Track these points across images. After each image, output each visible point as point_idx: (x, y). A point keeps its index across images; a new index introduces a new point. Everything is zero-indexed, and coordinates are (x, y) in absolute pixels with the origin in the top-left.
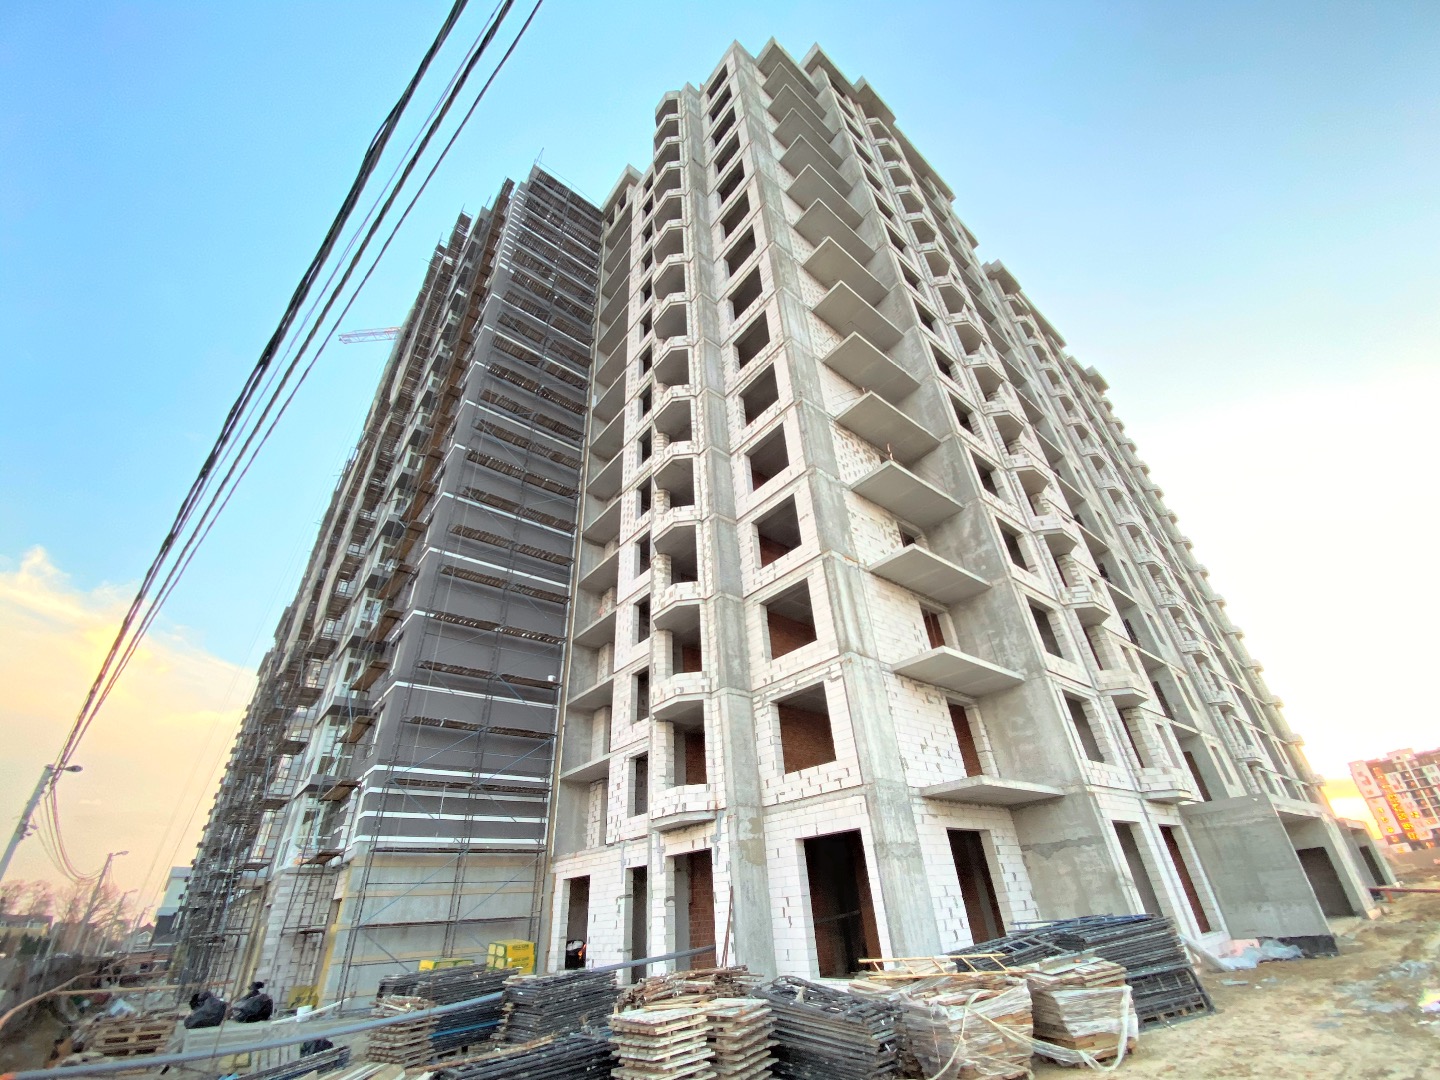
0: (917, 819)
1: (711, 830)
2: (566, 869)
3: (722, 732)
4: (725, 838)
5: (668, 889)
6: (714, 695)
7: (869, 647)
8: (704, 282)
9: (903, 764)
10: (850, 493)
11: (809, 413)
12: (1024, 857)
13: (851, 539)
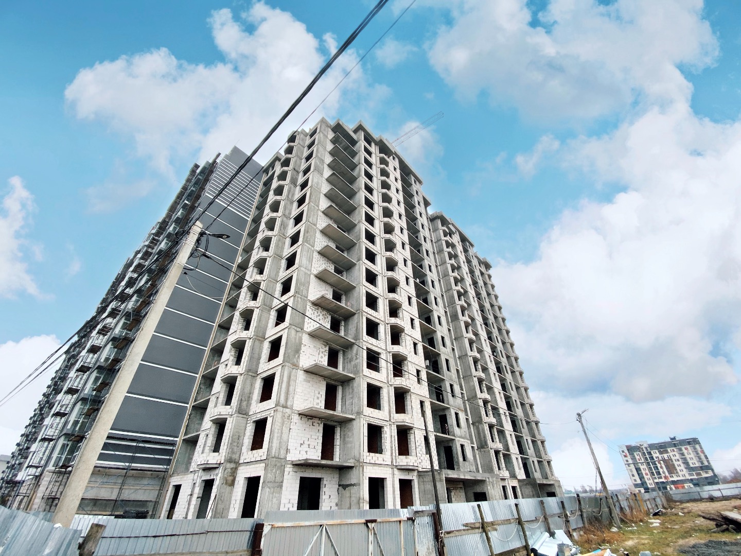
0: (286, 473)
1: (217, 471)
2: (174, 481)
3: (230, 432)
4: (219, 475)
5: (199, 494)
6: (233, 416)
7: (289, 403)
8: (282, 229)
9: (287, 451)
10: (307, 336)
11: (298, 301)
12: (338, 489)
13: (299, 357)
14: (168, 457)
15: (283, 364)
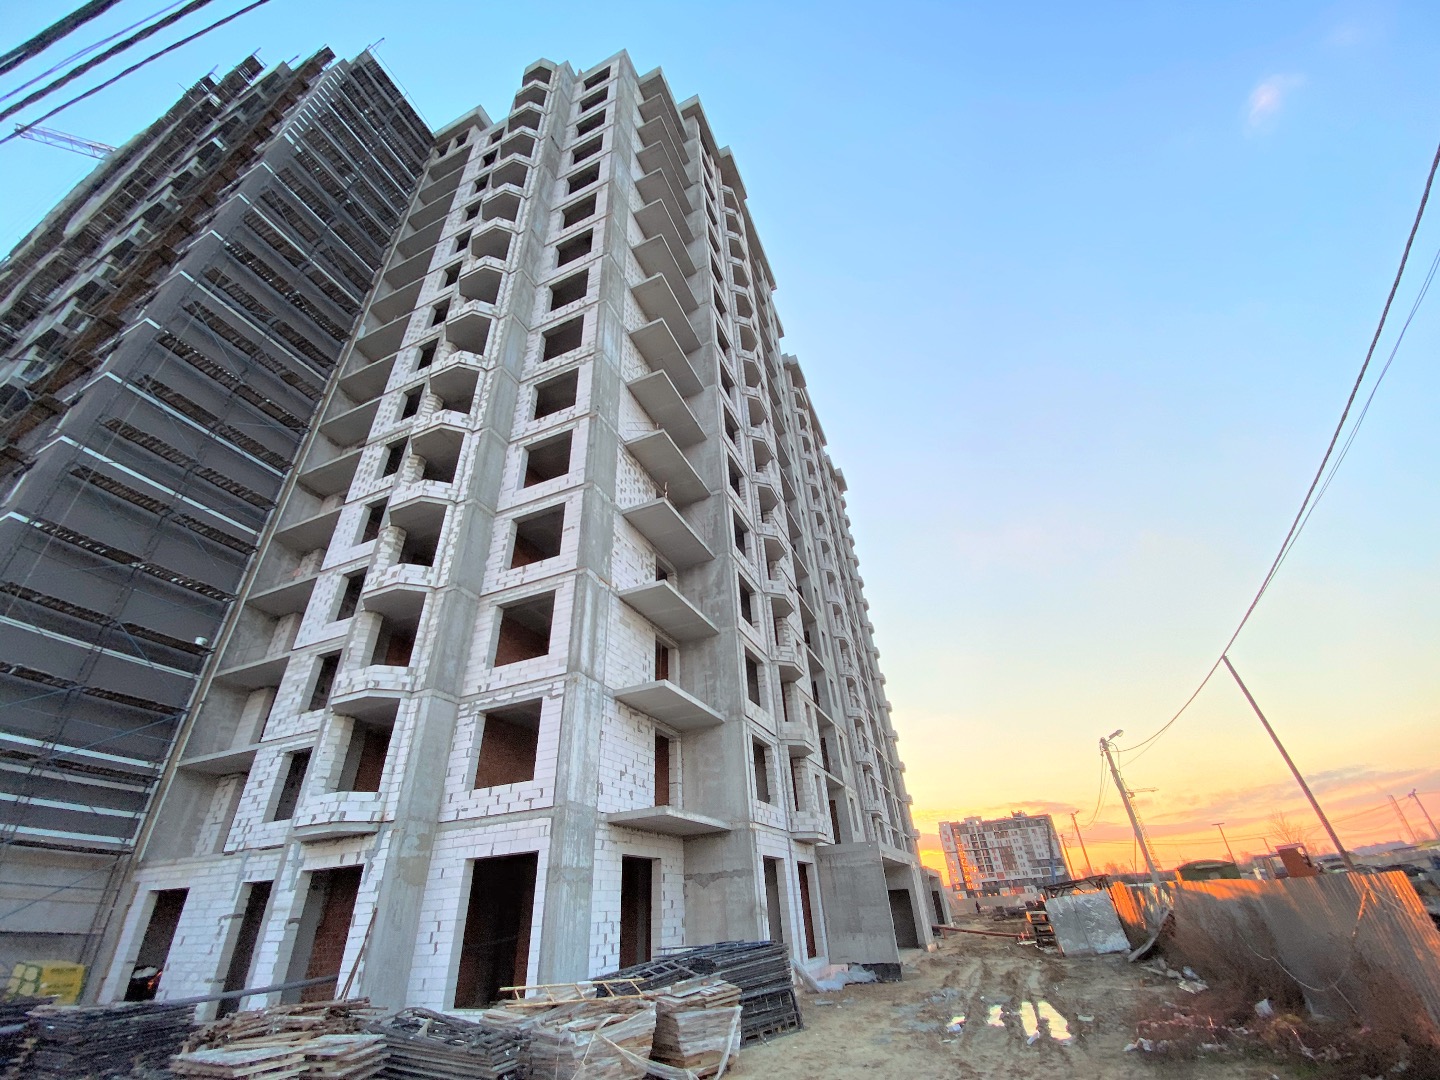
0: (598, 844)
1: (369, 844)
2: (159, 877)
3: (412, 737)
4: (383, 854)
5: (293, 910)
6: (416, 695)
7: (598, 669)
9: (600, 788)
10: (621, 518)
11: (602, 429)
12: (685, 886)
13: (610, 562)
14: (129, 814)
15: (580, 572)
